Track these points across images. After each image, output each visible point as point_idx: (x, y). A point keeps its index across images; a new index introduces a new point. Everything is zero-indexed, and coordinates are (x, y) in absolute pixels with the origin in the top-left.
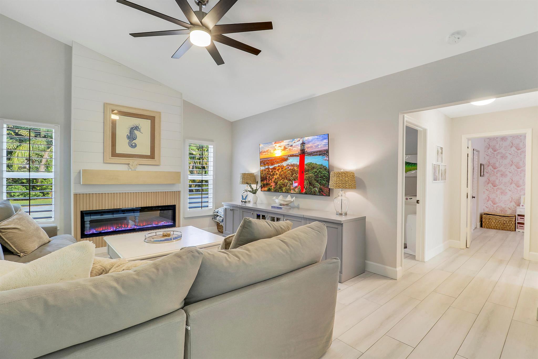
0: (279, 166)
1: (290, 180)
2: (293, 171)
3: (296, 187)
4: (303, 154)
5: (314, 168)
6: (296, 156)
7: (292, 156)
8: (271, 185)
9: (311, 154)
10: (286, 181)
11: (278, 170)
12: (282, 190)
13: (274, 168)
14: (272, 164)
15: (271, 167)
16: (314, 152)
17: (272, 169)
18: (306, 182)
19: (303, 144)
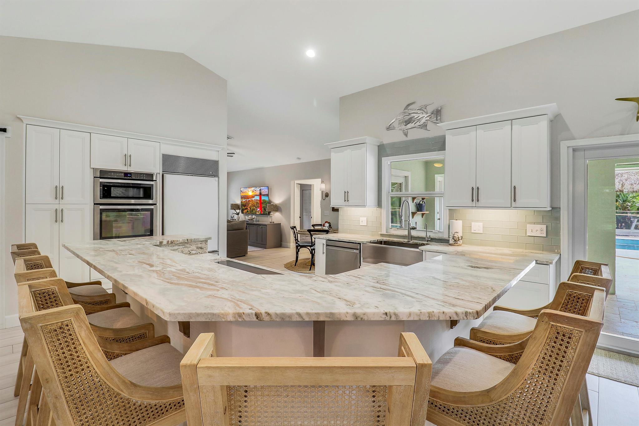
0: (251, 200)
1: (256, 207)
2: (257, 203)
3: (259, 211)
4: (260, 195)
5: (265, 202)
6: (258, 196)
7: (256, 195)
8: (249, 209)
9: (264, 195)
10: (254, 207)
11: (251, 202)
12: (253, 212)
13: (249, 201)
14: (248, 199)
15: (248, 200)
16: (265, 194)
17: (248, 201)
18: (263, 209)
19: (260, 190)
